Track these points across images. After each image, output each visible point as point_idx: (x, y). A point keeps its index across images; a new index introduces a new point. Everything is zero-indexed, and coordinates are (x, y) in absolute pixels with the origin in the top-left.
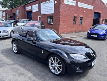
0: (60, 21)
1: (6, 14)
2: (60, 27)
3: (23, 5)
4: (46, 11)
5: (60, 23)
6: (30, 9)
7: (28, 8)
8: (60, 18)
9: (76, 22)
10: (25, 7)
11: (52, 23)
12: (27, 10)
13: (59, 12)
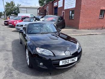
0: (81, 15)
1: (40, 11)
2: (80, 22)
3: (51, 2)
4: (69, 5)
5: (80, 17)
6: (57, 5)
7: (55, 4)
8: (81, 12)
9: (103, 17)
10: (53, 3)
11: (73, 18)
12: (54, 6)
13: (81, 5)
